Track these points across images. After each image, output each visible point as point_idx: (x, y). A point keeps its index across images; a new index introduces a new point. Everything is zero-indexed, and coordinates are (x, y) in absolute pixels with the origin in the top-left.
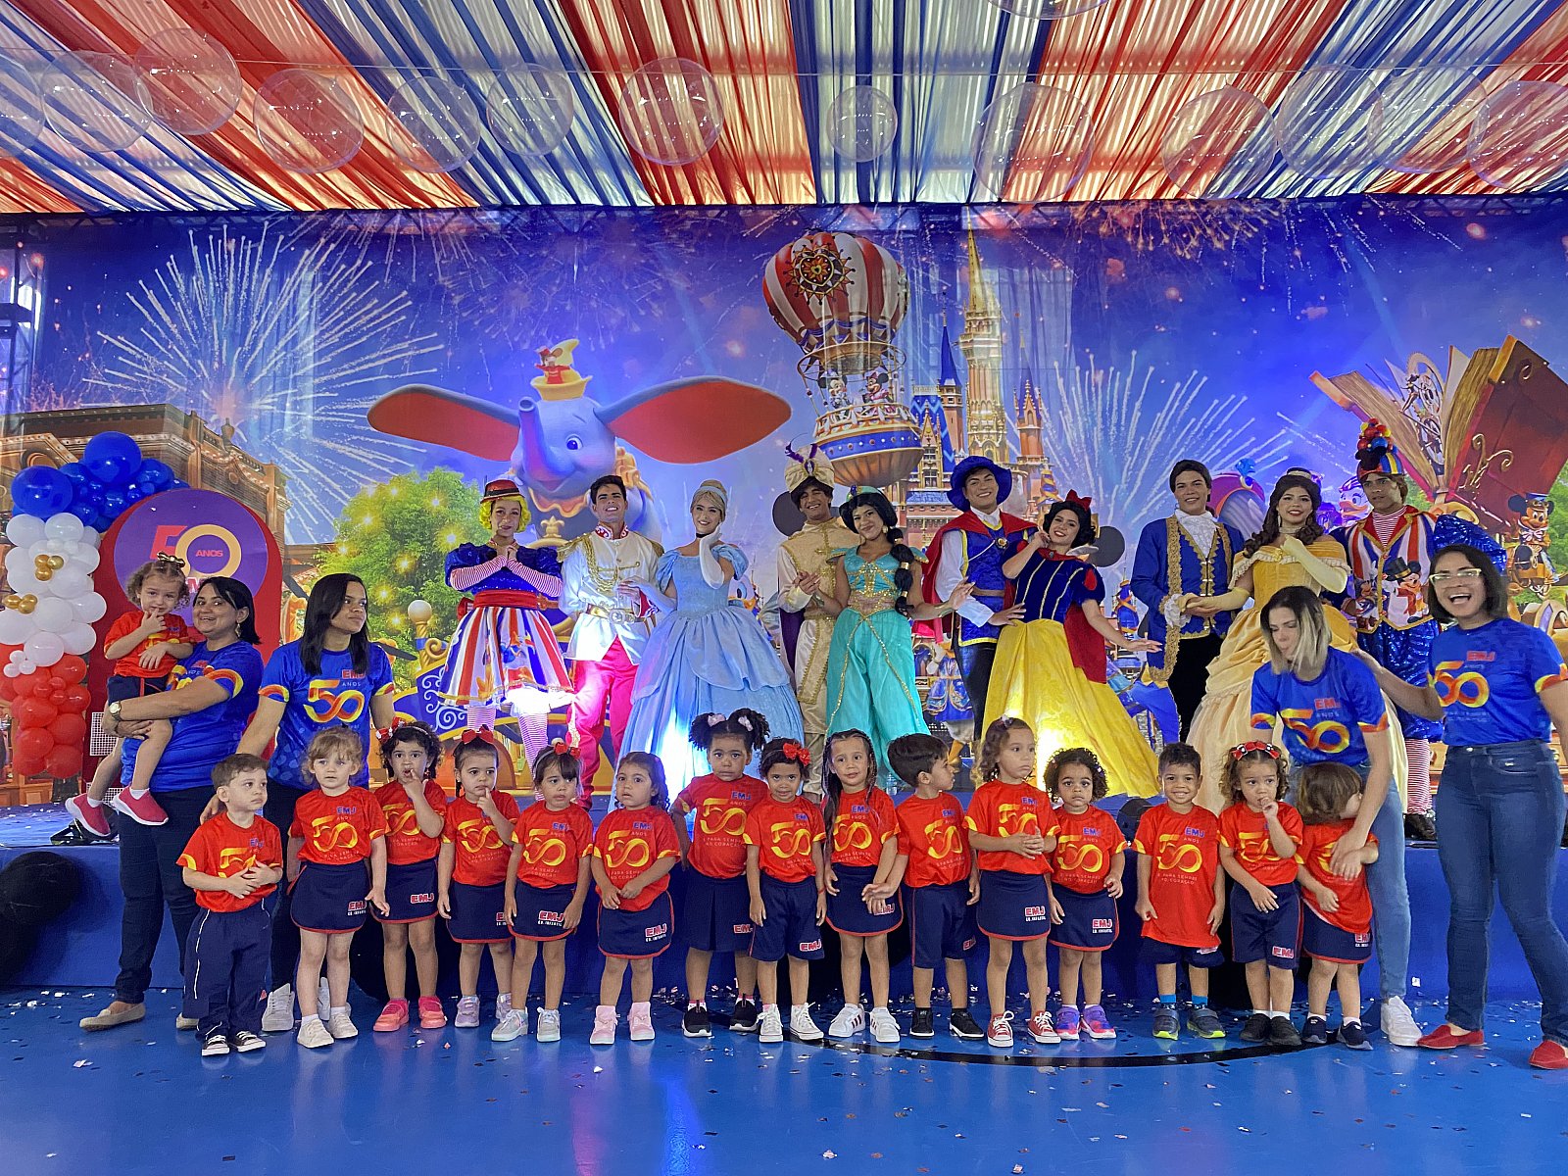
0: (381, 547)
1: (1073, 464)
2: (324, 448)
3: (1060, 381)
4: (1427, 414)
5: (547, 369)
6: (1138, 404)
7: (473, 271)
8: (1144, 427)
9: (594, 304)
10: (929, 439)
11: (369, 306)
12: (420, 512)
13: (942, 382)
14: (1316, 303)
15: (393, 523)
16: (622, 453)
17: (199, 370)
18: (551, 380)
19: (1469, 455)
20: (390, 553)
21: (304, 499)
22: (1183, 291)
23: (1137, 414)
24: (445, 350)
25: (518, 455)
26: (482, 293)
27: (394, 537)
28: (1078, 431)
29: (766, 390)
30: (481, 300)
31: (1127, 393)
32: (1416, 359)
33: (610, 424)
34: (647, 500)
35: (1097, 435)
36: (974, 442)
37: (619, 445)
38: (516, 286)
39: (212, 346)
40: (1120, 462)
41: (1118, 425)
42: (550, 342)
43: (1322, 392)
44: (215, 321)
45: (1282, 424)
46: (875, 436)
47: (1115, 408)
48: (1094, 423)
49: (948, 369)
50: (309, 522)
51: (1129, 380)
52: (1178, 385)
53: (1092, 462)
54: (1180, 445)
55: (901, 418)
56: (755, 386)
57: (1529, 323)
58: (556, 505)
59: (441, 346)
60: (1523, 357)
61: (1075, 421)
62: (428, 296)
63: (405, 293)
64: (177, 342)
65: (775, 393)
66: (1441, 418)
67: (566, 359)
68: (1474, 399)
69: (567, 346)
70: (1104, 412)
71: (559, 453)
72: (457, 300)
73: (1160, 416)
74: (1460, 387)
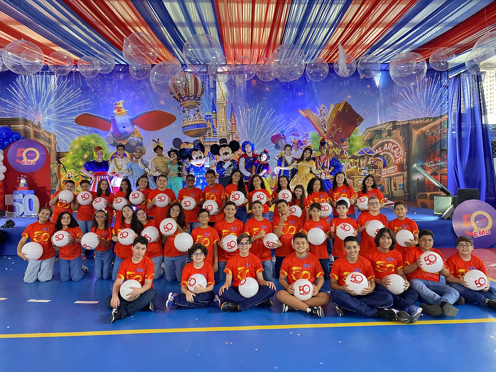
0: (80, 152)
1: (243, 132)
2: (64, 128)
3: (240, 111)
4: (324, 119)
5: (117, 108)
6: (258, 117)
7: (96, 82)
8: (260, 122)
9: (127, 91)
10: (209, 125)
11: (71, 92)
12: (89, 144)
13: (212, 111)
14: (301, 92)
15: (83, 147)
16: (136, 129)
17: (30, 109)
18: (118, 111)
19: (333, 129)
20: (82, 154)
21: (61, 141)
22: (270, 89)
23: (258, 119)
24: (91, 104)
25: (111, 130)
26: (98, 88)
27: (83, 150)
28: (244, 124)
29: (170, 113)
30: (99, 90)
31: (256, 114)
32: (322, 106)
33: (133, 122)
34: (143, 140)
35: (249, 125)
36: (220, 127)
37: (135, 127)
38: (107, 86)
39: (33, 102)
40: (254, 131)
41: (254, 122)
42: (117, 101)
43: (300, 114)
44: (32, 96)
45: (291, 121)
46: (197, 125)
47: (253, 118)
48: (248, 122)
49: (214, 108)
50: (62, 146)
51: (257, 111)
52: (268, 112)
53: (247, 131)
54: (268, 127)
55: (202, 121)
56: (167, 112)
57: (349, 97)
58: (121, 142)
59: (91, 103)
60: (347, 105)
61: (244, 121)
62: (85, 89)
63: (79, 89)
64: (22, 101)
65: (172, 114)
66: (327, 120)
67: (121, 105)
68: (335, 115)
69: (121, 102)
70: (250, 119)
71: (121, 129)
72: (93, 90)
73: (264, 120)
74: (332, 113)
